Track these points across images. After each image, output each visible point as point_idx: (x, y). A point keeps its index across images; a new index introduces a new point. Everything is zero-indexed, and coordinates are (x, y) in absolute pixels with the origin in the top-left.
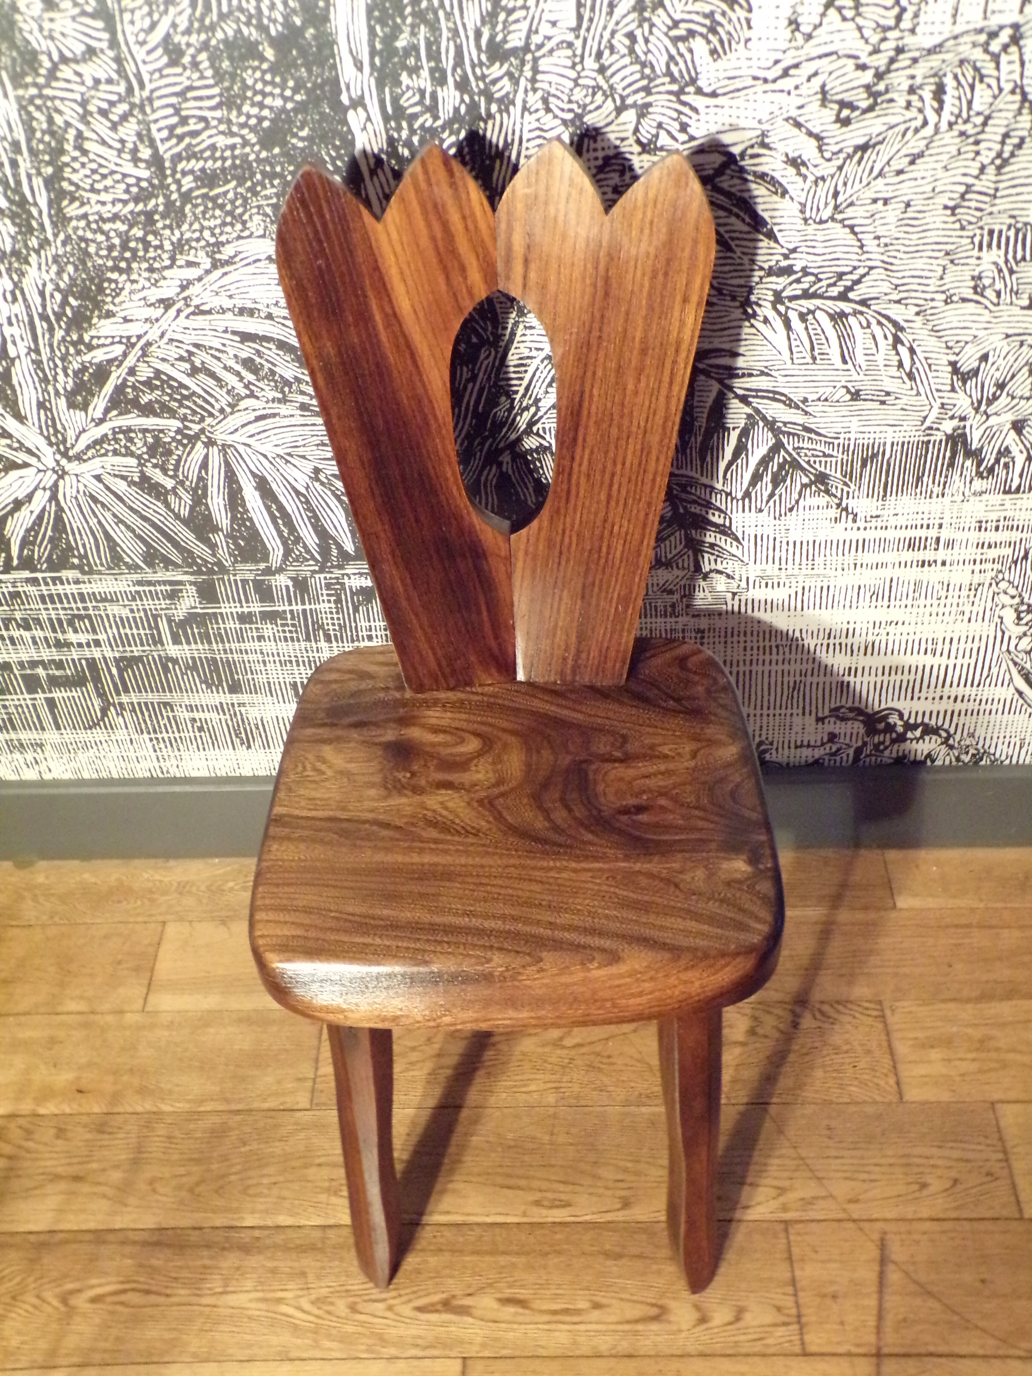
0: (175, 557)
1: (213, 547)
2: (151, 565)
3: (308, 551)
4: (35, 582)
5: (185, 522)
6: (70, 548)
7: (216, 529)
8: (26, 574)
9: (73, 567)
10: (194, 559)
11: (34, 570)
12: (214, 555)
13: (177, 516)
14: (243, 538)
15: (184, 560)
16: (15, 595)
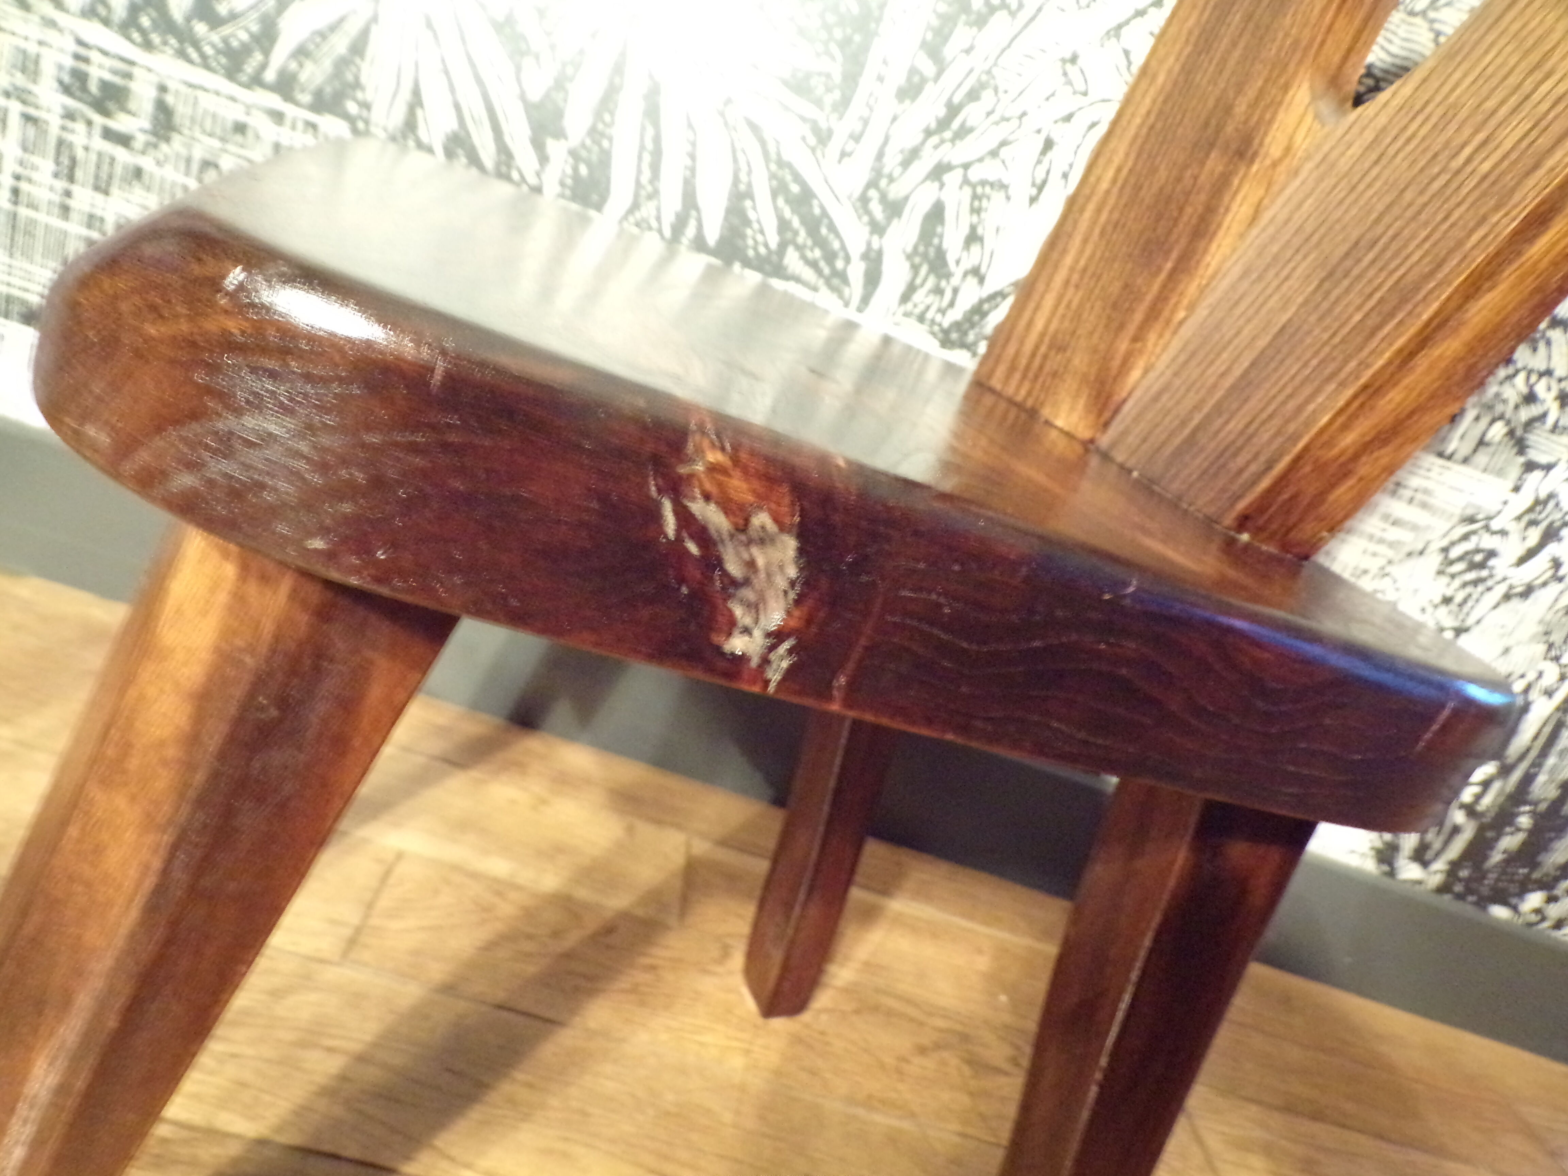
0: (488, 154)
1: (543, 159)
2: (450, 154)
3: (658, 219)
4: (278, 117)
5: (530, 108)
6: (357, 85)
7: (560, 134)
8: (274, 101)
9: (346, 116)
10: (509, 167)
11: (288, 97)
12: (538, 175)
13: (523, 97)
14: (589, 164)
15: (498, 165)
16: (240, 128)
